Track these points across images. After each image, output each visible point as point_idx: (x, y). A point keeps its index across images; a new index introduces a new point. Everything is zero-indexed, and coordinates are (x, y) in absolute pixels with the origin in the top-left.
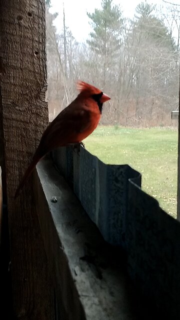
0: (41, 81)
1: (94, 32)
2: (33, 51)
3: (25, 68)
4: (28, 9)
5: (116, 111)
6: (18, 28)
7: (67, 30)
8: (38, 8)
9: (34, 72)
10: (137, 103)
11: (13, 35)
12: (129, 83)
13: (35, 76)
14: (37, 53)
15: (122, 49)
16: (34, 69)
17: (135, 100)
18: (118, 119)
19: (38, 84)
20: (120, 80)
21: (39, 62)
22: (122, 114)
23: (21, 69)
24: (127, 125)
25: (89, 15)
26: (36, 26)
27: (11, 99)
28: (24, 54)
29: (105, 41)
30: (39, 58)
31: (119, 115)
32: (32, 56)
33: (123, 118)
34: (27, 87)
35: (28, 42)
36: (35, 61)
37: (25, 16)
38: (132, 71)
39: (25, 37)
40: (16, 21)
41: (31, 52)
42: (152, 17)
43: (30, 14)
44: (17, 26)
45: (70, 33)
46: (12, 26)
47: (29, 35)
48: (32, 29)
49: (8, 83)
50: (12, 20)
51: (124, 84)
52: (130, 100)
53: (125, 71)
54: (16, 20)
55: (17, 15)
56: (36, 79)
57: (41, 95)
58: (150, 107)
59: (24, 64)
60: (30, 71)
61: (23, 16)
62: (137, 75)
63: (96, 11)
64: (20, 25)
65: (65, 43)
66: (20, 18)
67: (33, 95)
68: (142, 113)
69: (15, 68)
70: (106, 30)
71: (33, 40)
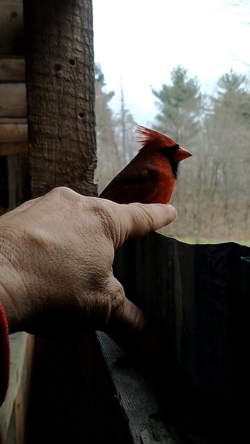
0: (88, 154)
1: (162, 115)
2: (76, 112)
3: (66, 137)
4: (69, 55)
5: (196, 218)
6: (55, 82)
7: (127, 114)
8: (84, 53)
9: (78, 142)
10: (226, 207)
11: (49, 91)
12: (212, 180)
13: (79, 147)
14: (82, 115)
15: (200, 135)
16: (78, 138)
17: (222, 204)
18: (199, 229)
19: (83, 159)
20: (199, 176)
21: (86, 127)
22: (205, 222)
23: (59, 137)
24: (213, 237)
25: (155, 93)
26: (81, 78)
27: (44, 181)
28: (63, 116)
29: (178, 125)
30: (84, 122)
31: (200, 223)
32: (76, 119)
33: (206, 227)
34: (68, 164)
35: (69, 99)
36: (80, 126)
37: (65, 65)
38: (216, 164)
39: (66, 93)
40: (54, 72)
41: (73, 113)
42: (241, 92)
43: (72, 62)
44: (54, 78)
45: (130, 117)
46: (48, 79)
47: (71, 90)
48: (74, 82)
49: (41, 158)
50: (47, 70)
51: (205, 181)
52: (216, 202)
53: (206, 163)
54: (52, 71)
55: (54, 62)
56: (80, 152)
57: (87, 175)
58: (244, 211)
59: (64, 130)
60: (73, 140)
61: (62, 64)
62: (223, 168)
63: (165, 87)
64: (57, 76)
65: (124, 131)
66: (58, 67)
67: (76, 174)
68: (232, 221)
69: (50, 137)
70: (178, 111)
71: (76, 97)
